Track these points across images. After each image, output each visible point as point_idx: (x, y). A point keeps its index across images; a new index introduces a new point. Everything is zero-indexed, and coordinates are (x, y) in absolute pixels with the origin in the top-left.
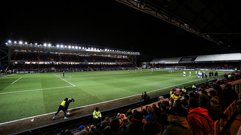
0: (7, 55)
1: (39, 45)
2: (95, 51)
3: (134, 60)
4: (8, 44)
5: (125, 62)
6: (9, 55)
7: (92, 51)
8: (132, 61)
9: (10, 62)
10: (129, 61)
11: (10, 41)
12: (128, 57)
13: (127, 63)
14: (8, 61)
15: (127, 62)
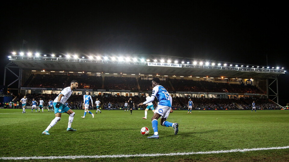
0: (18, 78)
1: (57, 58)
2: (170, 66)
3: (274, 87)
4: (13, 57)
5: (249, 93)
6: (20, 78)
7: (162, 66)
8: (265, 90)
9: (21, 89)
10: (258, 91)
11: (14, 53)
12: (258, 82)
13: (254, 94)
14: (18, 88)
15: (252, 93)
